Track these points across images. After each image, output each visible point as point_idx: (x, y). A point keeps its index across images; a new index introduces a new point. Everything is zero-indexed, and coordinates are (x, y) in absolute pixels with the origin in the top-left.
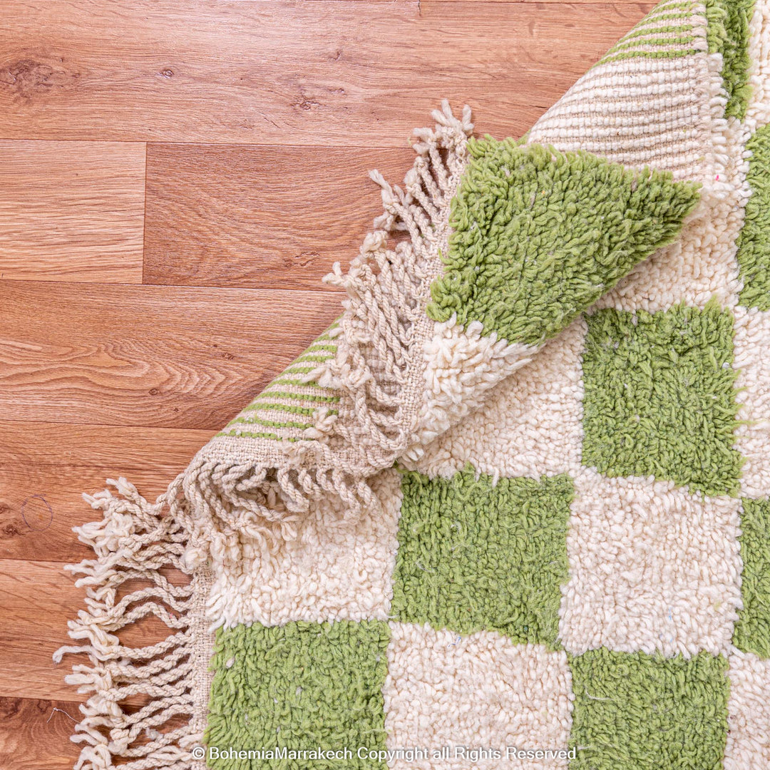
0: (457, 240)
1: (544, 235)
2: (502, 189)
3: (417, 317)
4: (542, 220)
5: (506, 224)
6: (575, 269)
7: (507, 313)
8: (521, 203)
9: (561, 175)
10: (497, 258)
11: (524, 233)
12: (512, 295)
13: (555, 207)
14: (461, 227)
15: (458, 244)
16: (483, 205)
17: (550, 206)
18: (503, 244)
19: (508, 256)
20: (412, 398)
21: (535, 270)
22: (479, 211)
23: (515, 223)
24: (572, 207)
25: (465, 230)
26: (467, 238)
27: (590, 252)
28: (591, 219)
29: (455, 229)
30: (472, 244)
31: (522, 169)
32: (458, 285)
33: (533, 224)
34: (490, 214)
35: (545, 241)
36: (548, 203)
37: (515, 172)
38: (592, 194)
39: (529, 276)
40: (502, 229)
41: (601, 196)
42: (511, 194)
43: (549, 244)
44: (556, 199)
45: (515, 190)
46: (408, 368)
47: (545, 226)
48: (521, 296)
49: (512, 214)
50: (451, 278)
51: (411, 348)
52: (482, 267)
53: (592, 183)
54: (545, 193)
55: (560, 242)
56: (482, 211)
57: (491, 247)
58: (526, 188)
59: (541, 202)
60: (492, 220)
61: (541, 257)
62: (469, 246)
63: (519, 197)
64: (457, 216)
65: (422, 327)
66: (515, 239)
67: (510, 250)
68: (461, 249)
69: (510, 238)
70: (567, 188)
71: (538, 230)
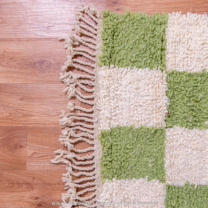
0: (105, 43)
1: (129, 37)
2: (116, 26)
3: (96, 66)
4: (128, 32)
5: (118, 36)
6: (138, 44)
7: (121, 60)
8: (121, 29)
9: (132, 19)
10: (117, 45)
11: (123, 37)
12: (122, 54)
13: (131, 28)
14: (105, 39)
15: (105, 44)
16: (111, 31)
17: (130, 28)
18: (118, 41)
19: (119, 44)
20: (97, 89)
21: (128, 46)
22: (110, 34)
23: (121, 35)
24: (136, 27)
25: (106, 39)
26: (108, 41)
27: (142, 38)
28: (141, 29)
29: (103, 40)
30: (110, 43)
31: (120, 19)
32: (106, 54)
33: (126, 34)
34: (113, 34)
35: (129, 38)
36: (129, 28)
37: (119, 20)
38: (141, 22)
39: (126, 48)
40: (117, 37)
41: (143, 23)
42: (118, 27)
43: (131, 39)
44: (131, 26)
45: (119, 25)
46: (95, 81)
47: (129, 34)
48: (125, 54)
49: (119, 33)
50: (104, 53)
51: (95, 75)
52: (113, 49)
53: (141, 19)
54: (128, 25)
55: (134, 37)
56: (111, 33)
57: (115, 43)
58: (122, 25)
59: (127, 28)
60: (114, 36)
61: (129, 43)
62: (108, 44)
63: (121, 27)
64: (103, 36)
65: (98, 69)
66: (121, 39)
67: (120, 42)
68: (106, 45)
69: (120, 39)
70: (134, 23)
71: (127, 35)
